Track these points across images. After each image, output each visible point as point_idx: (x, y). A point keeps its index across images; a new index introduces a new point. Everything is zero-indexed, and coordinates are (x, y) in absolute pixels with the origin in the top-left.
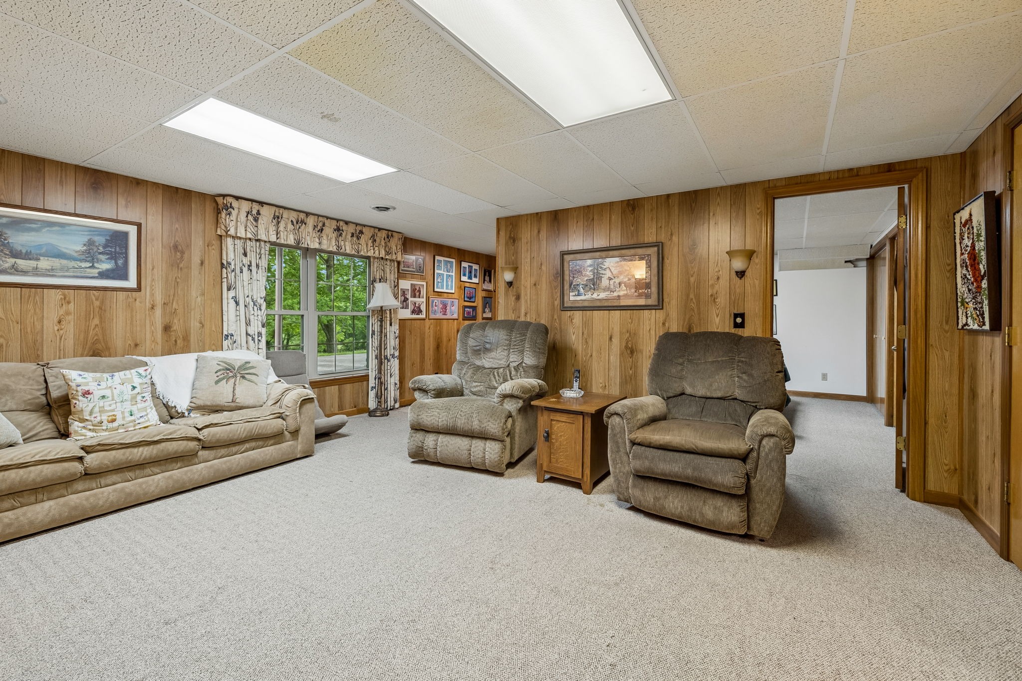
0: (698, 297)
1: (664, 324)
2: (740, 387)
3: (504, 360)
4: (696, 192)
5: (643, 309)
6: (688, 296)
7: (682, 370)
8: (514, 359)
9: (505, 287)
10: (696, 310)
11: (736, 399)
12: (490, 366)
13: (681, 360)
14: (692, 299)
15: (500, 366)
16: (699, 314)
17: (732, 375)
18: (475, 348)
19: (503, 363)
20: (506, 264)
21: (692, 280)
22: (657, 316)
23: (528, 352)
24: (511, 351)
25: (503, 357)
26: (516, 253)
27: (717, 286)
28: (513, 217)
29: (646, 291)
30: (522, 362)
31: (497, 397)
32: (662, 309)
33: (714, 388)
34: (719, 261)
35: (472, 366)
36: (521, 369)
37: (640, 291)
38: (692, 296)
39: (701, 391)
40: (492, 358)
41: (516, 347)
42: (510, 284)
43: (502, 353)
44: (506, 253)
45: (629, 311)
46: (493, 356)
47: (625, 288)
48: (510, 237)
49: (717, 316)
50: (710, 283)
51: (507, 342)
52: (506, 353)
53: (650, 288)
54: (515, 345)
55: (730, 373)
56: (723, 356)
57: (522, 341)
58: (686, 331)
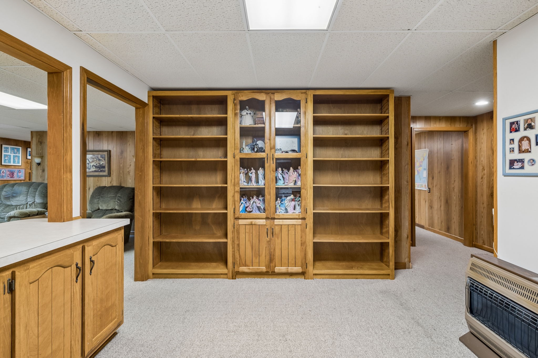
0: (123, 172)
1: (111, 182)
2: (117, 205)
3: (24, 201)
4: (122, 132)
5: (103, 177)
6: (120, 171)
7: (99, 200)
8: (30, 200)
9: (36, 166)
10: (123, 177)
11: (116, 209)
12: (16, 204)
13: (99, 197)
14: (121, 173)
15: (22, 204)
16: (124, 178)
17: (115, 201)
18: (6, 196)
19: (24, 202)
20: (36, 154)
21: (121, 165)
22: (108, 179)
23: (37, 197)
24: (28, 196)
25: (23, 200)
26: (42, 149)
27: (130, 168)
28: (40, 132)
29: (103, 169)
30: (34, 201)
31: (6, 218)
32: (110, 176)
33: (109, 206)
34: (131, 159)
35: (4, 205)
36: (33, 205)
37: (101, 169)
38: (121, 172)
39: (105, 208)
40: (17, 201)
41: (31, 195)
42: (39, 164)
43: (23, 198)
44: (36, 149)
45: (97, 178)
46: (17, 200)
47: (95, 168)
48: (39, 141)
49: (130, 179)
50: (128, 167)
51: (26, 193)
52: (25, 198)
53: (105, 168)
54: (31, 194)
55: (114, 201)
56: (113, 195)
57: (34, 192)
58: (119, 185)
